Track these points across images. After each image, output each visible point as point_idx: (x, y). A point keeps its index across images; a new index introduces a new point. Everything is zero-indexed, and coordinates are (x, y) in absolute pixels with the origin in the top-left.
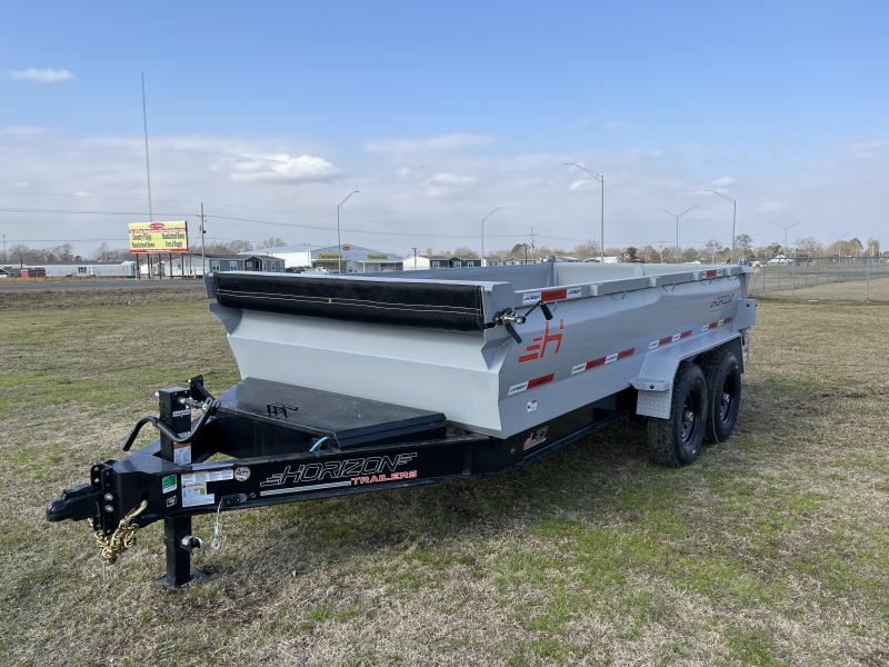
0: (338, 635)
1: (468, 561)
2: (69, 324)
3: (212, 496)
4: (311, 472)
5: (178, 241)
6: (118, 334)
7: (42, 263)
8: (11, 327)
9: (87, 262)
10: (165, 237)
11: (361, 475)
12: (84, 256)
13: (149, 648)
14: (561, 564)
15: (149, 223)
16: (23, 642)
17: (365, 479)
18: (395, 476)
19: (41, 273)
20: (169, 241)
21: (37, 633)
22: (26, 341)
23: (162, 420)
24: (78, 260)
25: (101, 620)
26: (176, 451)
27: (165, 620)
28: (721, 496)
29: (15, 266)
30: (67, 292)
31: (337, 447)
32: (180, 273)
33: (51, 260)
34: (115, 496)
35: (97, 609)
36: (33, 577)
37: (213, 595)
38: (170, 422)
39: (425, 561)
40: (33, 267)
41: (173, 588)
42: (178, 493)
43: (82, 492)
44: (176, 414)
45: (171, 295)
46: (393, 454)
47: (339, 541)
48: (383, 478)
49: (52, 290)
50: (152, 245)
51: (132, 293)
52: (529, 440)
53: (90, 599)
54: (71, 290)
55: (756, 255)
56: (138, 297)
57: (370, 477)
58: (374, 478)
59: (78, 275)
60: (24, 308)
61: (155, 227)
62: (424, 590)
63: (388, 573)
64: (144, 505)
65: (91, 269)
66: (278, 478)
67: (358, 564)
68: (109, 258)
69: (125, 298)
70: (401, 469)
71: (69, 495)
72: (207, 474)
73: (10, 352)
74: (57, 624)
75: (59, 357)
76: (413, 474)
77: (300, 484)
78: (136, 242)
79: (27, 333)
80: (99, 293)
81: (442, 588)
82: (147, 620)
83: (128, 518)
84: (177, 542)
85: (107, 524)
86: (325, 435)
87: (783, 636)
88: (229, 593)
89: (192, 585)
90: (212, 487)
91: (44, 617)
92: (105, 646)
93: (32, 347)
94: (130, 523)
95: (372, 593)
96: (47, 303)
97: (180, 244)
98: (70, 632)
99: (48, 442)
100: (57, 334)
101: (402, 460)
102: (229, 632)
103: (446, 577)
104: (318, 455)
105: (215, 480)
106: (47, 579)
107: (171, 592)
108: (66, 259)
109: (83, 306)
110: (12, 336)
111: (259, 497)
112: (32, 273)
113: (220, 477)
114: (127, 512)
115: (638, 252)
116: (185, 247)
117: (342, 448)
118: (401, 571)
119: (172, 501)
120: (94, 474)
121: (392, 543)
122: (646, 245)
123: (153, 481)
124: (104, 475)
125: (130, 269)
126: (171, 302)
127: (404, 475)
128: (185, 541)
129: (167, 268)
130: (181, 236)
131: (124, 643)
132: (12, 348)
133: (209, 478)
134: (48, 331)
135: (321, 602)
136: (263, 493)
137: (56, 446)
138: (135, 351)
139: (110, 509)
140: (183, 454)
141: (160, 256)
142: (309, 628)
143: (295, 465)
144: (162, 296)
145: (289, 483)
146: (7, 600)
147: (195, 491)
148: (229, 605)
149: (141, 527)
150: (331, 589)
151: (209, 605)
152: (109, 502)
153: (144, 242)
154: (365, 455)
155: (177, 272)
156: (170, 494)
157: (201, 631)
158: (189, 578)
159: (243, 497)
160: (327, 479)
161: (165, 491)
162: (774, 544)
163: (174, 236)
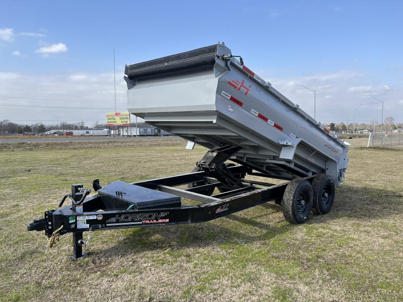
0: (126, 278)
1: (188, 256)
2: (75, 156)
3: (88, 225)
4: (126, 218)
5: (126, 120)
6: (92, 161)
7: (73, 129)
8: (52, 157)
9: (90, 129)
10: (121, 119)
11: (146, 220)
12: (89, 127)
13: (58, 278)
14: (223, 260)
15: (115, 113)
16: (16, 273)
17: (148, 222)
18: (160, 221)
19: (71, 134)
20: (122, 120)
21: (22, 271)
22: (56, 163)
23: (72, 196)
24: (87, 128)
25: (46, 268)
26: (77, 208)
27: (68, 269)
28: (308, 237)
29: (62, 131)
30: (78, 142)
31: (137, 208)
32: (126, 134)
33: (76, 128)
34: (52, 223)
35: (45, 264)
36: (27, 252)
37: (87, 262)
38: (75, 197)
39: (171, 255)
40: (68, 131)
41: (75, 259)
42: (76, 223)
43: (41, 221)
44: (77, 194)
45: (119, 144)
46: (159, 212)
47: (142, 246)
48: (155, 221)
49: (72, 141)
50: (115, 122)
51: (104, 143)
52: (219, 209)
53: (44, 261)
54: (80, 141)
55: (397, 127)
56: (106, 145)
57: (150, 220)
58: (151, 221)
59: (86, 134)
60: (61, 149)
61: (117, 114)
62: (165, 265)
63: (154, 259)
64: (62, 227)
65: (91, 132)
66: (114, 219)
67: (145, 255)
68: (99, 127)
69: (101, 145)
70: (162, 218)
71: (35, 222)
72: (87, 217)
73: (48, 167)
74: (30, 269)
75: (66, 170)
76: (167, 220)
77: (122, 222)
78: (109, 121)
79: (58, 160)
80: (90, 143)
81: (173, 265)
82: (61, 269)
83: (56, 231)
84: (77, 242)
85: (49, 233)
86: (133, 204)
87: (298, 291)
88: (94, 262)
89: (81, 258)
90: (88, 222)
91: (26, 266)
92: (43, 277)
93: (57, 166)
94: (57, 233)
95: (145, 265)
96: (70, 147)
97: (126, 122)
98: (33, 272)
99: (50, 204)
100: (69, 160)
101: (163, 215)
102: (88, 275)
103: (176, 261)
104: (130, 211)
105: (89, 219)
106: (33, 253)
107: (73, 260)
108: (82, 128)
109: (83, 148)
110: (51, 161)
111: (106, 226)
112: (68, 134)
113: (91, 218)
114: (56, 229)
115: (335, 126)
116: (129, 123)
117: (139, 209)
118: (160, 258)
119: (73, 226)
120: (46, 215)
121: (161, 248)
122: (341, 122)
123: (66, 218)
124: (49, 215)
125: (107, 132)
126: (119, 147)
127: (164, 220)
128: (79, 242)
129: (121, 131)
130: (127, 118)
131: (50, 277)
132: (50, 166)
133: (87, 218)
134: (66, 159)
135: (125, 267)
136: (108, 225)
137: (53, 205)
138: (97, 168)
139: (50, 227)
140: (79, 209)
141: (119, 127)
142: (117, 275)
143: (120, 215)
144: (116, 144)
145: (118, 221)
146: (16, 259)
147: (82, 223)
148: (93, 265)
149: (61, 235)
150: (131, 263)
151: (85, 266)
152: (50, 225)
153: (112, 120)
154: (148, 212)
155: (125, 134)
156: (72, 223)
157: (78, 274)
158: (81, 256)
159: (100, 226)
160: (133, 221)
161: (70, 222)
162: (318, 257)
163: (124, 118)
